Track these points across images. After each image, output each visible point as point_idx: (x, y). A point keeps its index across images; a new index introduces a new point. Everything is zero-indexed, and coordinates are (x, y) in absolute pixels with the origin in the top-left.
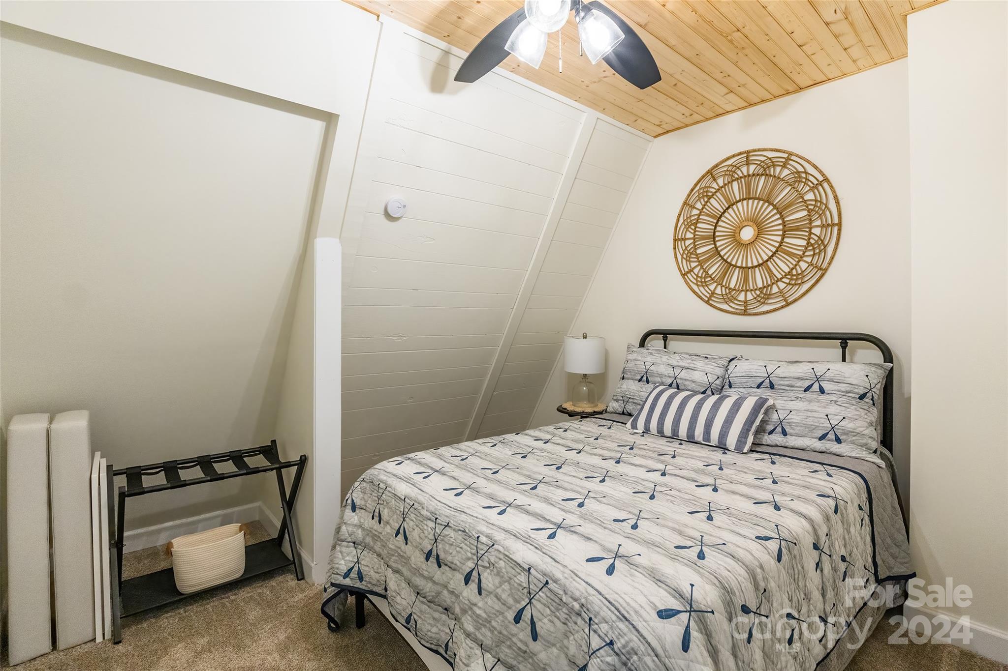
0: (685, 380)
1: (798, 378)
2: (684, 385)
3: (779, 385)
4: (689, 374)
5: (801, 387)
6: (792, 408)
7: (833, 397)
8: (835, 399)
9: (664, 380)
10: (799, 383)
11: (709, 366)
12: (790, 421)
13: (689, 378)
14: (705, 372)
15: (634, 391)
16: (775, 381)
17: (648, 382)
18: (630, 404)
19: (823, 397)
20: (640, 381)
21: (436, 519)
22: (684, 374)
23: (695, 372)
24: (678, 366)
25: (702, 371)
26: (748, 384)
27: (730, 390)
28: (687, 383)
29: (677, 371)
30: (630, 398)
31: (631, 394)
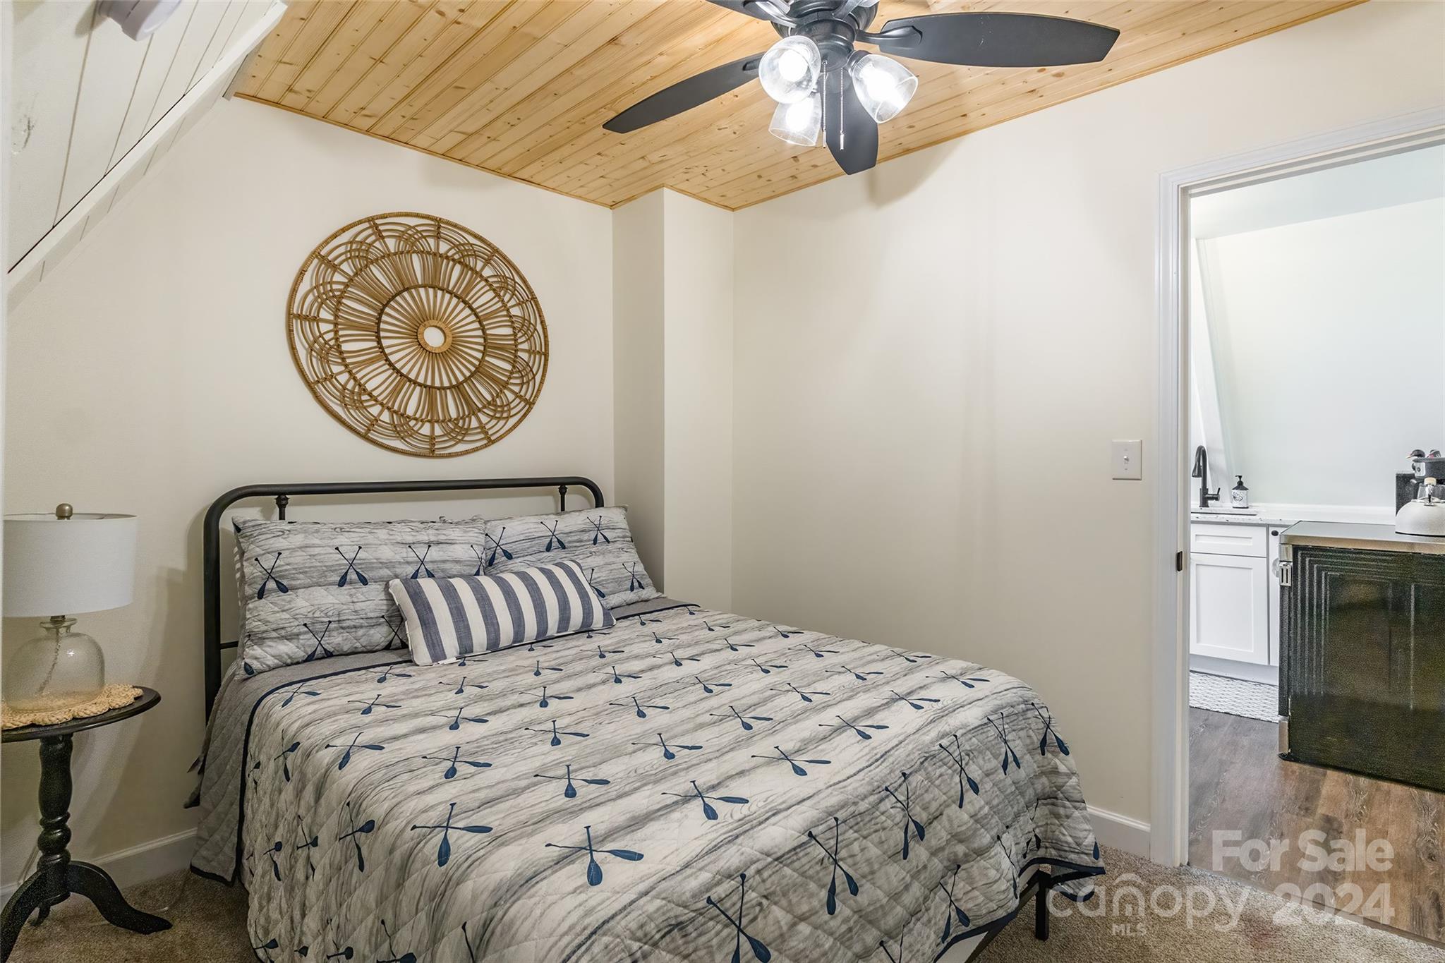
0: (444, 562)
1: (583, 531)
2: (443, 571)
3: (570, 542)
4: (444, 552)
5: (589, 540)
6: (593, 565)
7: (618, 545)
8: (620, 546)
9: (398, 571)
10: (585, 537)
11: (471, 534)
12: (598, 580)
13: (448, 558)
14: (469, 543)
15: (336, 606)
16: (564, 539)
17: (364, 581)
18: (335, 634)
19: (610, 547)
20: (342, 583)
21: (887, 789)
22: (435, 553)
23: (455, 546)
24: (419, 543)
25: (465, 543)
26: (535, 549)
27: (511, 562)
28: (447, 566)
29: (421, 551)
30: (330, 622)
31: (330, 614)
